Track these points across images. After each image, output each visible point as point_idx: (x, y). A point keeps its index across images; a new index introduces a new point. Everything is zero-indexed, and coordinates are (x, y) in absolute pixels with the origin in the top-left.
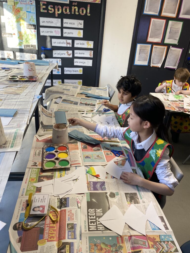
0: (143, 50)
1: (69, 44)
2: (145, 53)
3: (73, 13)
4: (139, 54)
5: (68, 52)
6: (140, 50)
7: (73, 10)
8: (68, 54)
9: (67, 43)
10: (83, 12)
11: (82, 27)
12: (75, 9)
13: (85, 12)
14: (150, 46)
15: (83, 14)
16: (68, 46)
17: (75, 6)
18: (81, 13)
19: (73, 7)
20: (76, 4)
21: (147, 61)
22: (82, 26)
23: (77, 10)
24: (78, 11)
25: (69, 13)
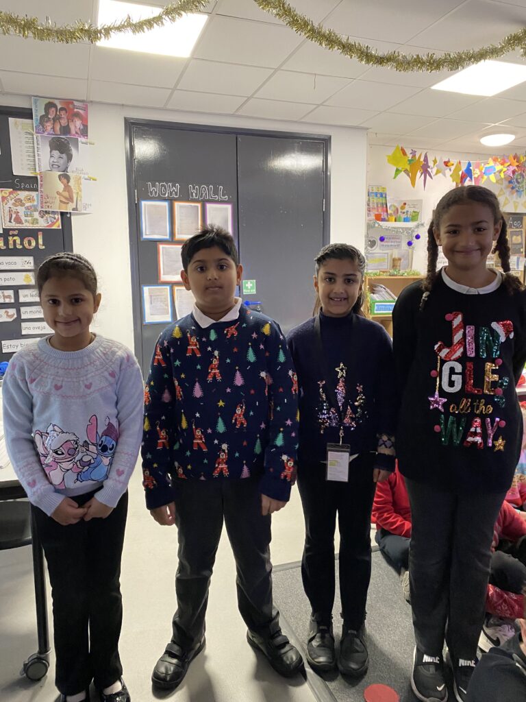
0: (156, 296)
1: (9, 297)
2: (161, 301)
3: (11, 247)
4: (151, 303)
5: (7, 312)
6: (151, 296)
7: (11, 242)
8: (8, 316)
9: (5, 297)
10: (30, 243)
11: (33, 268)
12: (15, 241)
13: (34, 244)
14: (168, 288)
15: (31, 248)
16: (7, 301)
17: (13, 236)
18: (26, 245)
19: (10, 238)
20: (16, 232)
21: (168, 313)
22: (31, 266)
23: (18, 241)
24: (22, 243)
25: (5, 248)
